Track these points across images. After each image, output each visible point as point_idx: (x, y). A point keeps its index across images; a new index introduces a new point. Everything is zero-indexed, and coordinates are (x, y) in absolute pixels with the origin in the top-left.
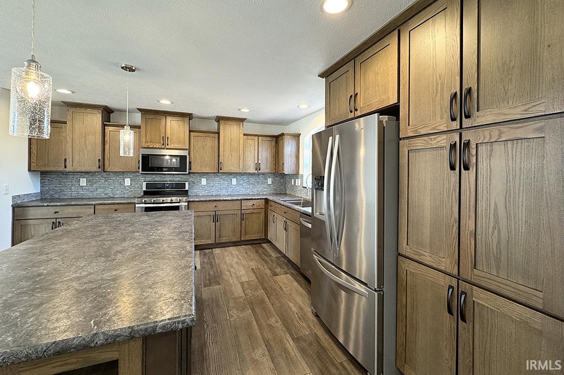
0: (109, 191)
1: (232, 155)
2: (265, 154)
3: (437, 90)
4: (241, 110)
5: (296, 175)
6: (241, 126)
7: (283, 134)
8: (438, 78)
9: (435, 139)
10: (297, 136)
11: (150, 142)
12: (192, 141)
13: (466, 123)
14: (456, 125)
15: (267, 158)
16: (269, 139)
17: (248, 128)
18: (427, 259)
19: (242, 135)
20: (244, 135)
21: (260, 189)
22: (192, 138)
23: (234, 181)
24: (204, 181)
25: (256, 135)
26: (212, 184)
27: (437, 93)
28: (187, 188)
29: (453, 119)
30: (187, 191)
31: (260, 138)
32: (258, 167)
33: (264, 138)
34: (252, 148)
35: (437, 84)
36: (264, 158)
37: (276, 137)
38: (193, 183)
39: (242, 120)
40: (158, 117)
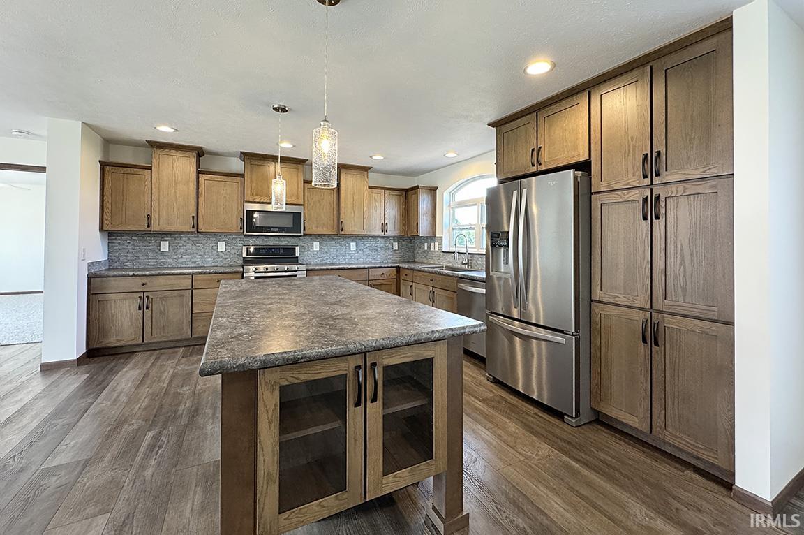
0: (197, 259)
1: (354, 212)
2: (392, 211)
3: (629, 151)
4: (374, 157)
5: (432, 237)
6: (366, 176)
7: (417, 187)
8: (630, 141)
9: (628, 193)
10: (433, 191)
11: (257, 195)
12: (306, 194)
13: (656, 180)
14: (647, 181)
15: (395, 217)
16: (397, 193)
17: (372, 178)
18: (622, 300)
19: (366, 188)
20: (369, 187)
21: (384, 256)
22: (306, 189)
23: (353, 246)
24: (316, 246)
25: (382, 188)
26: (326, 250)
27: (629, 153)
28: (297, 255)
29: (645, 176)
30: (297, 257)
31: (387, 191)
32: (384, 227)
33: (392, 192)
34: (378, 204)
35: (629, 145)
36: (392, 217)
37: (406, 191)
38: (302, 248)
39: (366, 169)
40: (266, 163)
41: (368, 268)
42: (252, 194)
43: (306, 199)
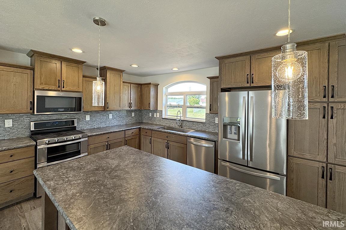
1: (115, 97)
2: (134, 96)
4: (132, 66)
5: (156, 110)
6: (121, 75)
8: (314, 78)
9: (313, 104)
10: (156, 86)
11: (46, 84)
12: (84, 85)
13: (332, 100)
14: (325, 100)
16: (137, 86)
17: (125, 77)
18: (308, 156)
19: (121, 82)
20: (123, 82)
21: (127, 120)
22: (84, 81)
23: (111, 116)
25: (129, 83)
26: (94, 120)
27: (313, 84)
28: (76, 125)
29: (325, 97)
30: (75, 126)
31: (132, 85)
32: (130, 105)
33: (134, 85)
34: (127, 92)
35: (313, 81)
36: (134, 99)
37: (141, 85)
38: (79, 119)
39: (122, 71)
40: (54, 61)
41: (125, 130)
42: (41, 84)
43: (84, 88)
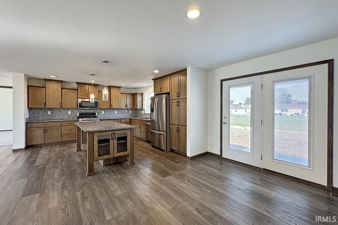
1: (116, 101)
2: (129, 101)
4: (122, 84)
5: (142, 109)
6: (120, 89)
7: (137, 93)
8: (175, 89)
9: (175, 100)
10: (142, 94)
11: (82, 96)
15: (130, 103)
18: (174, 123)
20: (121, 93)
21: (127, 115)
22: (99, 94)
23: (116, 112)
24: (103, 112)
25: (125, 93)
26: (106, 113)
28: (96, 115)
29: (177, 97)
32: (126, 106)
33: (129, 95)
34: (124, 99)
36: (129, 103)
37: (134, 94)
38: (98, 113)
40: (85, 86)
41: (121, 119)
43: (99, 97)
